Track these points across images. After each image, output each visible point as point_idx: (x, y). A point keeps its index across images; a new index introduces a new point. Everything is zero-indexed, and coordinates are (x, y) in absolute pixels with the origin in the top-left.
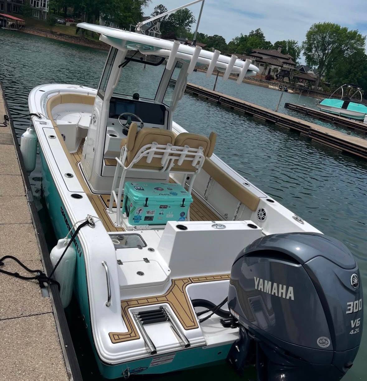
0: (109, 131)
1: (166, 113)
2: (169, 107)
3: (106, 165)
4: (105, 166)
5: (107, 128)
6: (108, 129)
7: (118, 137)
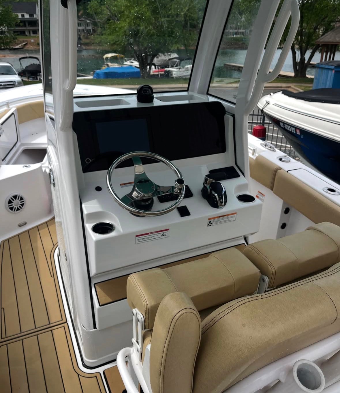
0: (92, 216)
1: (229, 120)
2: (234, 104)
3: (100, 306)
4: (99, 309)
5: (83, 206)
6: (85, 212)
7: (119, 229)
